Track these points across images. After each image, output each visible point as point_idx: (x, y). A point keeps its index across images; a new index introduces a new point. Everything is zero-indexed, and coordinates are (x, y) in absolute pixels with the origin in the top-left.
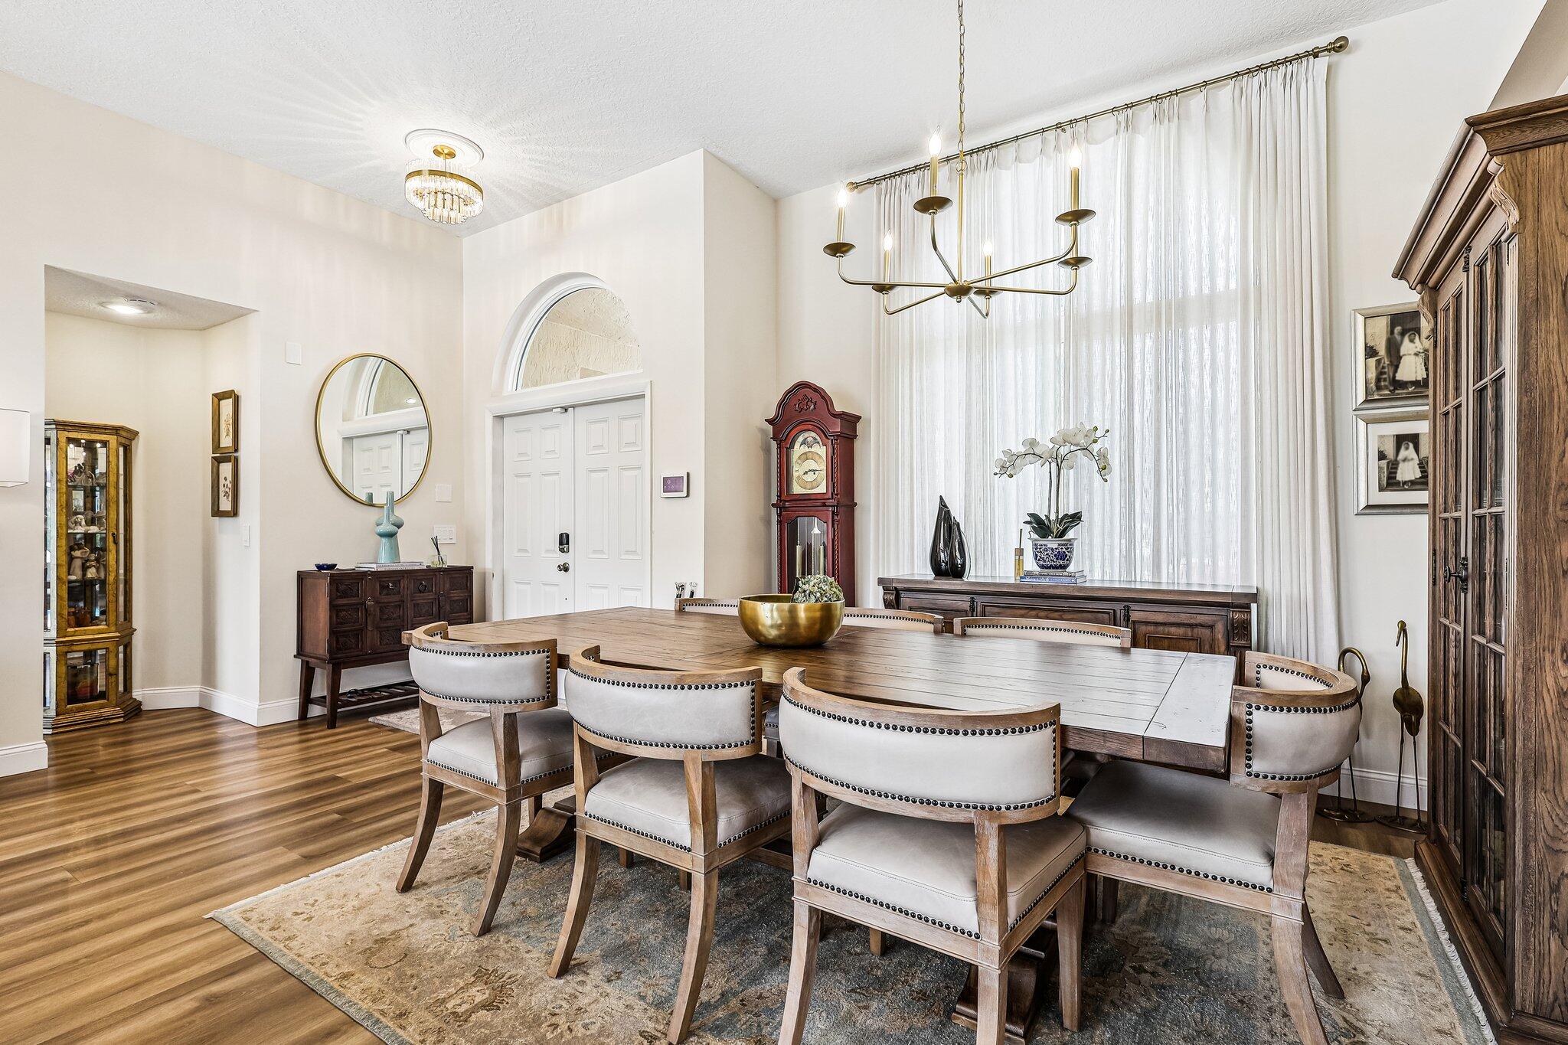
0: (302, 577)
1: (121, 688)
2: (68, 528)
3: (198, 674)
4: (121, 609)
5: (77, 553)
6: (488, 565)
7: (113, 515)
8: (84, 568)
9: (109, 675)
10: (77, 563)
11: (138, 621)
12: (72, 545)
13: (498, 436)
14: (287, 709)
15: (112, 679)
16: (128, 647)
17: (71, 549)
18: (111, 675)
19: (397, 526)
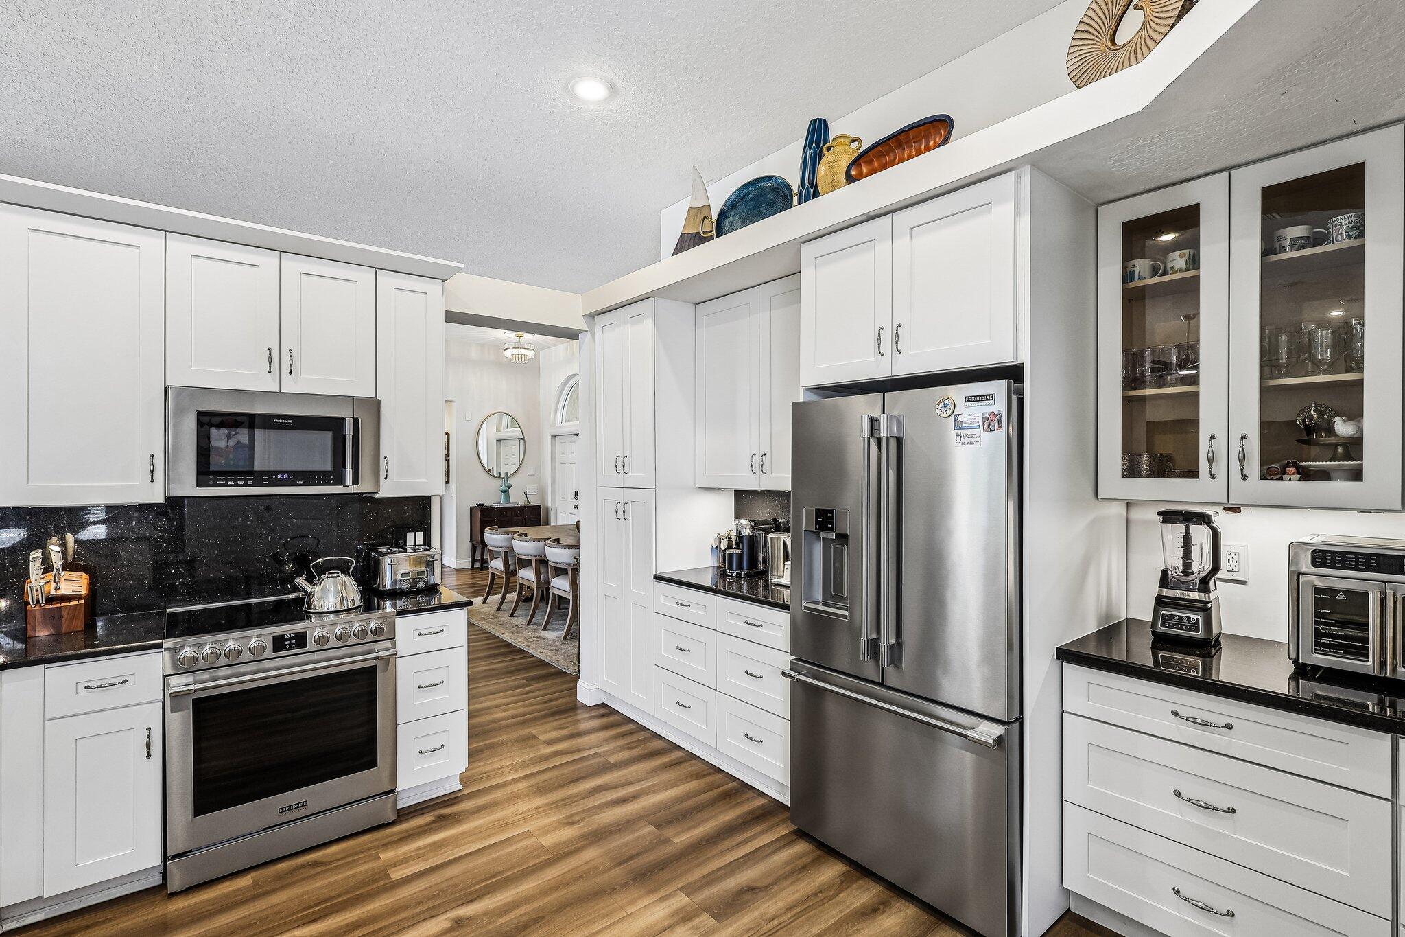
0: (472, 509)
6: (549, 504)
13: (554, 445)
14: (466, 563)
19: (509, 487)
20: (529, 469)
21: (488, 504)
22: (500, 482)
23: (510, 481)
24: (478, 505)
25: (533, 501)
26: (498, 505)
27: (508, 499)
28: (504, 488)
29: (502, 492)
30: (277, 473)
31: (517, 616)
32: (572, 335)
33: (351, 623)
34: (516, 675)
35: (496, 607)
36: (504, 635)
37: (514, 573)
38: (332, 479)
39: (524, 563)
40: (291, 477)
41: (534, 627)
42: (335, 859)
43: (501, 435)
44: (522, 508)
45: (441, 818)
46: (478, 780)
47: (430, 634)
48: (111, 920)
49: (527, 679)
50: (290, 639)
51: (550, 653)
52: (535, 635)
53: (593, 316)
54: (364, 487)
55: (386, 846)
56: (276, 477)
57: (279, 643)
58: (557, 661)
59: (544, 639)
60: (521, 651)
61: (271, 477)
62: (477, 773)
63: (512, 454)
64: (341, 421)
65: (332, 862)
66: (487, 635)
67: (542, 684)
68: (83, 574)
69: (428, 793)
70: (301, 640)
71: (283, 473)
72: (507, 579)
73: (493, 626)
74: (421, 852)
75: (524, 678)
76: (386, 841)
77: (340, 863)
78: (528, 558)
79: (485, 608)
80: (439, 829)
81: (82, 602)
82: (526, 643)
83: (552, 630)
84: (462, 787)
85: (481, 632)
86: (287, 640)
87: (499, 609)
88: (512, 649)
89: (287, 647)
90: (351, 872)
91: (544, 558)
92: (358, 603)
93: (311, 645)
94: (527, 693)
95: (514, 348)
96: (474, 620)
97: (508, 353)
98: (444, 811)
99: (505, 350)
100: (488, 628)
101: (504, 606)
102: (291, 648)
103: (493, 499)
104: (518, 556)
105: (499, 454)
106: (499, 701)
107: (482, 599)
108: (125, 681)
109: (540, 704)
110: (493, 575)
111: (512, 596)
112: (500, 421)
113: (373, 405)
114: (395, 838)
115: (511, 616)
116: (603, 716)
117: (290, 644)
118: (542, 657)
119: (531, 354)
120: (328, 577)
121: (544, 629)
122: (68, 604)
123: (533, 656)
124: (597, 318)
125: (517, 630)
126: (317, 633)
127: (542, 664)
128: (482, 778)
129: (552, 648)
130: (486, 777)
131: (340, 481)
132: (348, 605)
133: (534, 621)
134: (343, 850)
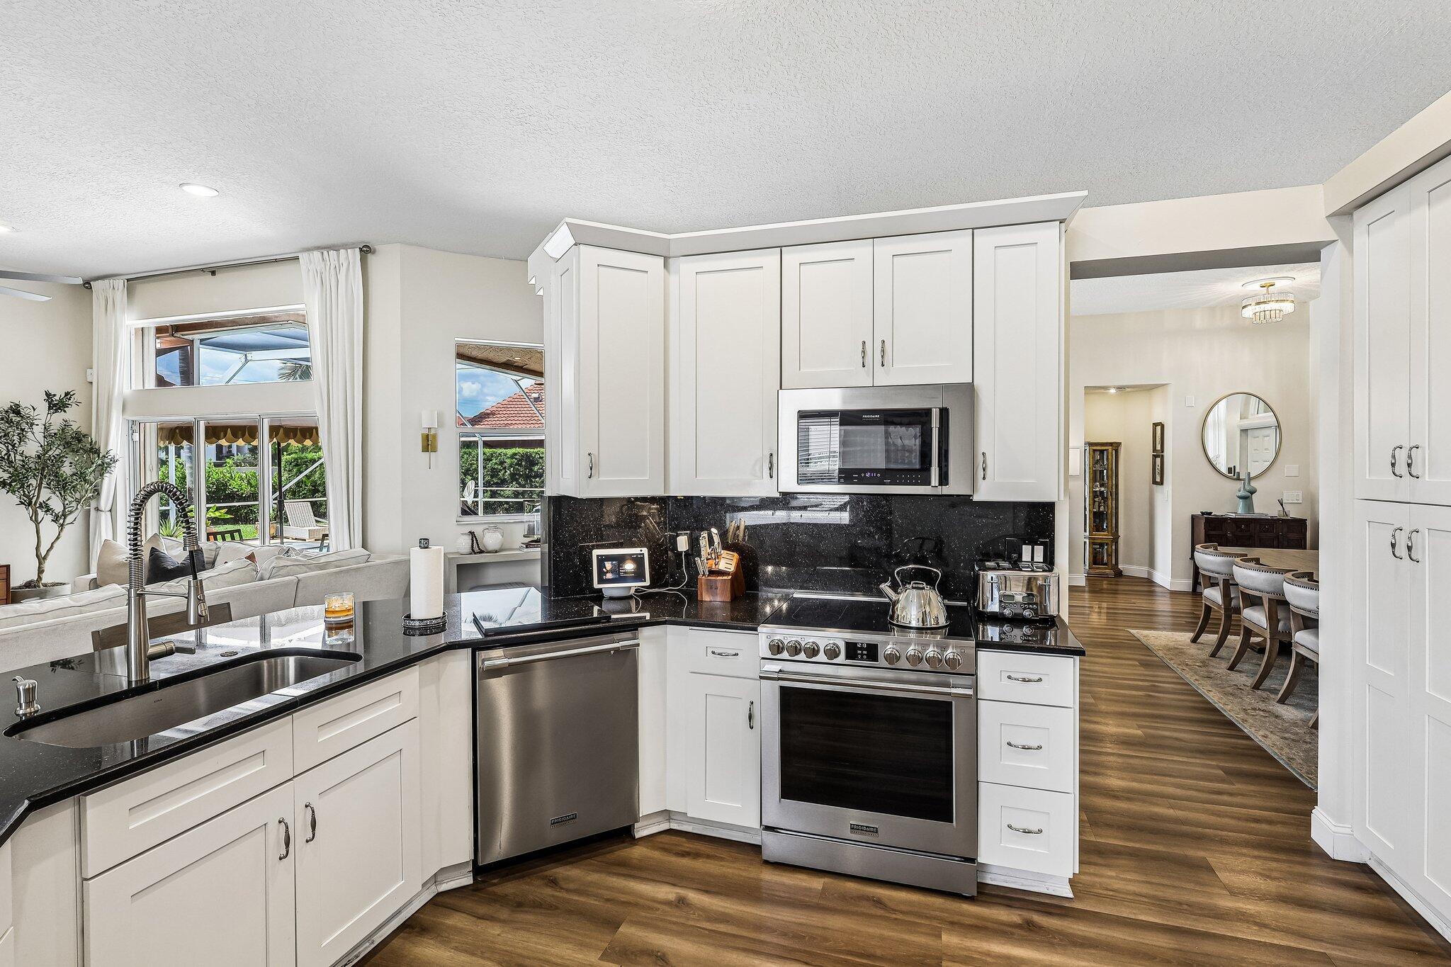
0: (1193, 518)
1: (1114, 562)
2: (1093, 488)
3: (1147, 561)
4: (1114, 525)
5: (1097, 499)
7: (1110, 483)
8: (1099, 507)
9: (1108, 555)
10: (1097, 504)
11: (1121, 532)
12: (1095, 495)
14: (1185, 585)
15: (1110, 557)
16: (1117, 543)
17: (1095, 497)
18: (1109, 555)
19: (1253, 492)
20: (1288, 467)
21: (1218, 512)
22: (1239, 485)
23: (1254, 484)
24: (1203, 513)
25: (1294, 513)
26: (1233, 516)
27: (1250, 507)
28: (1242, 493)
29: (1240, 498)
30: (866, 471)
31: (1240, 672)
32: (1308, 254)
33: (925, 646)
34: (1212, 760)
35: (1210, 650)
36: (1211, 694)
37: (1238, 611)
38: (919, 479)
39: (1253, 601)
40: (879, 475)
41: (1265, 694)
42: (898, 908)
43: (1246, 423)
44: (1273, 522)
45: (1029, 926)
46: (1098, 896)
47: (1024, 680)
48: (722, 859)
49: (1229, 772)
50: (862, 649)
51: (1279, 743)
52: (1262, 705)
53: (1346, 213)
54: (955, 487)
55: (956, 925)
56: (865, 475)
57: (852, 651)
58: (1290, 759)
59: (1277, 717)
60: (1230, 724)
61: (860, 474)
62: (1100, 883)
63: (1264, 449)
64: (928, 412)
65: (895, 911)
66: (1184, 687)
67: (1252, 788)
68: (736, 554)
69: (1025, 882)
70: (872, 652)
71: (871, 470)
72: (1228, 617)
73: (1197, 677)
74: (989, 959)
75: (1222, 768)
76: (956, 918)
77: (900, 916)
78: (1258, 594)
79: (1193, 650)
80: (1022, 941)
81: (730, 577)
82: (1242, 715)
83: (1297, 706)
84: (1071, 896)
85: (1178, 681)
86: (860, 649)
87: (1213, 655)
88: (1218, 718)
89: (860, 656)
90: (907, 937)
91: (1281, 598)
92: (942, 622)
93: (882, 662)
94: (1220, 793)
95: (1258, 304)
96: (1172, 662)
97: (1248, 313)
98: (1037, 918)
99: (1244, 307)
100: (1189, 677)
101: (1223, 652)
102: (862, 659)
103: (1226, 504)
104: (1241, 588)
105: (1243, 448)
106: (1171, 790)
107: (1191, 635)
108: (737, 655)
109: (1239, 819)
110: (1208, 609)
111: (1235, 640)
112: (1247, 404)
113: (968, 392)
114: (968, 921)
115: (1231, 668)
116: (1359, 888)
117: (862, 655)
118: (1266, 744)
119: (1288, 307)
120: (913, 588)
121: (1282, 701)
122: (721, 578)
123: (1248, 738)
124: (1357, 214)
125: (1236, 692)
126: (889, 649)
127: (1261, 755)
128: (1106, 896)
129: (1286, 735)
130: (1112, 898)
131: (927, 482)
132: (931, 623)
133: (1267, 683)
134: (910, 903)
